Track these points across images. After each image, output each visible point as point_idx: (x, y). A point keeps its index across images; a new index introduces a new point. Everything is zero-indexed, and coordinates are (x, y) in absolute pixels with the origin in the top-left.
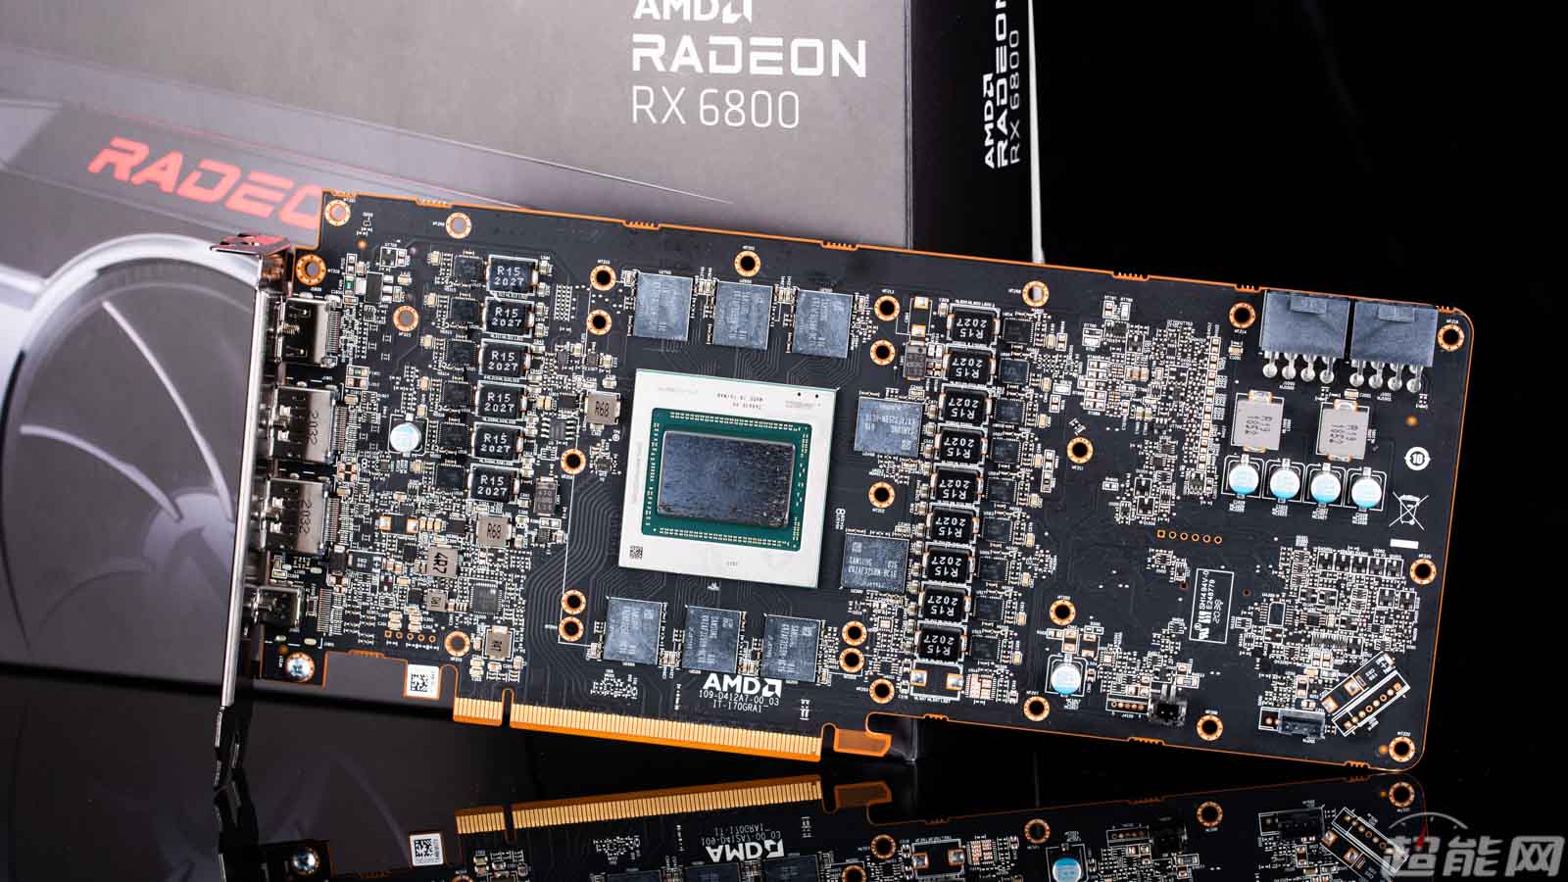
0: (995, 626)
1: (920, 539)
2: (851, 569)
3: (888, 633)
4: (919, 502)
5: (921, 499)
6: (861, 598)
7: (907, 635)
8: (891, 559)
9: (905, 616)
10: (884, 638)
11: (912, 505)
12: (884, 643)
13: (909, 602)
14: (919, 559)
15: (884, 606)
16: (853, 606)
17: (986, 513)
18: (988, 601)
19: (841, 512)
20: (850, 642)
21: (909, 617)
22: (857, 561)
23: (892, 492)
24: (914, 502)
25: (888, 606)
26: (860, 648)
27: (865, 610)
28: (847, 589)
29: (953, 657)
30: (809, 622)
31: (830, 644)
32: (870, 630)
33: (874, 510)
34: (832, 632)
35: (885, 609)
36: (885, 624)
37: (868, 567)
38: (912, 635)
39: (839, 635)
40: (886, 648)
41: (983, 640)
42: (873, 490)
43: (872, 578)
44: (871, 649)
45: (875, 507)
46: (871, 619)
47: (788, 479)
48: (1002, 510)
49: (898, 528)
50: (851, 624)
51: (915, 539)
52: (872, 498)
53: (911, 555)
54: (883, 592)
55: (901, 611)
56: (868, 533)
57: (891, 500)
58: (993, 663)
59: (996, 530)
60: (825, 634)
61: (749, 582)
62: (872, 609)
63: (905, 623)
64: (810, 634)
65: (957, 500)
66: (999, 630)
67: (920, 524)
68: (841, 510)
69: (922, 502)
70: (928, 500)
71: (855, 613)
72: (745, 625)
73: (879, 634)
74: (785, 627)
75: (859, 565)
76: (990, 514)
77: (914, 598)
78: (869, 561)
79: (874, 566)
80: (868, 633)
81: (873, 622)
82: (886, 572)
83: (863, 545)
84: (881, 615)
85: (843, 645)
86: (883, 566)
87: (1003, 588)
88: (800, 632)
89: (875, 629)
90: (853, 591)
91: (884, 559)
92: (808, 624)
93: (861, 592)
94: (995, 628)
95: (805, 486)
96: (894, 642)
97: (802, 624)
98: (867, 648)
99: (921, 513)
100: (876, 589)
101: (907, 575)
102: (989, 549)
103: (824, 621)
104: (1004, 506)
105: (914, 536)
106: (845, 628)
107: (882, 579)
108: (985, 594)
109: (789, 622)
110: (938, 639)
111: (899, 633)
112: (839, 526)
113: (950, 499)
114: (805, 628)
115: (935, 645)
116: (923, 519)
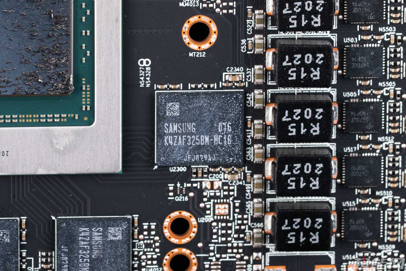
0: (373, 192)
1: (258, 87)
2: (168, 140)
3: (227, 221)
4: (252, 36)
5: (256, 32)
6: (185, 177)
7: (254, 220)
8: (222, 119)
9: (248, 194)
10: (223, 228)
11: (243, 41)
12: (223, 235)
13: (252, 175)
14: (260, 114)
15: (218, 184)
16: (175, 191)
17: (347, 40)
18: (360, 160)
19: (145, 63)
20: (174, 240)
21: (254, 196)
22: (175, 128)
23: (213, 27)
24: (246, 36)
25: (224, 184)
26: (192, 246)
27: (191, 194)
28: (164, 168)
29: (324, 245)
30: (115, 220)
31: (147, 246)
32: (202, 220)
33: (191, 55)
34: (149, 230)
35: (219, 188)
36: (222, 209)
37: (192, 134)
38: (261, 220)
39: (159, 231)
40: (226, 242)
41: (359, 214)
42: (186, 27)
43: (199, 149)
44: (206, 245)
45: (192, 50)
46: (202, 205)
47: (68, 26)
48: (368, 33)
49: (227, 76)
50: (175, 214)
51: (252, 87)
52: (186, 38)
53: (247, 110)
54: (215, 167)
55: (241, 190)
56: (186, 87)
57: (213, 38)
58: (375, 244)
59: (363, 62)
60: (139, 234)
61: (27, 176)
62: (201, 190)
63: (249, 205)
64: (120, 237)
65: (309, 28)
66: (380, 197)
67: (257, 67)
68: (145, 61)
69: (257, 36)
70: (265, 32)
71: (178, 199)
72: (27, 235)
73: (214, 224)
74: (84, 231)
75: (176, 134)
76: (352, 40)
77: (259, 169)
78: (191, 127)
79: (199, 133)
80: (199, 224)
81: (205, 209)
82: (217, 139)
83: (182, 105)
84: (215, 197)
85: (166, 246)
86: (211, 131)
87: (380, 139)
88: (105, 236)
89: (208, 219)
90: (172, 170)
91: (212, 122)
92: (115, 223)
93: (183, 169)
94: (373, 196)
95: (92, 33)
96: (237, 232)
97: (106, 224)
98: (200, 245)
99: (258, 51)
100: (205, 163)
101: (245, 138)
102: (355, 89)
103: (136, 217)
104: (371, 28)
105: (250, 83)
106: (167, 222)
107: (212, 149)
108: (357, 152)
109: (89, 224)
110: (301, 223)
111: (242, 219)
112: (144, 82)
113: (299, 28)
114: (112, 230)
115: (298, 232)
116: (260, 59)
